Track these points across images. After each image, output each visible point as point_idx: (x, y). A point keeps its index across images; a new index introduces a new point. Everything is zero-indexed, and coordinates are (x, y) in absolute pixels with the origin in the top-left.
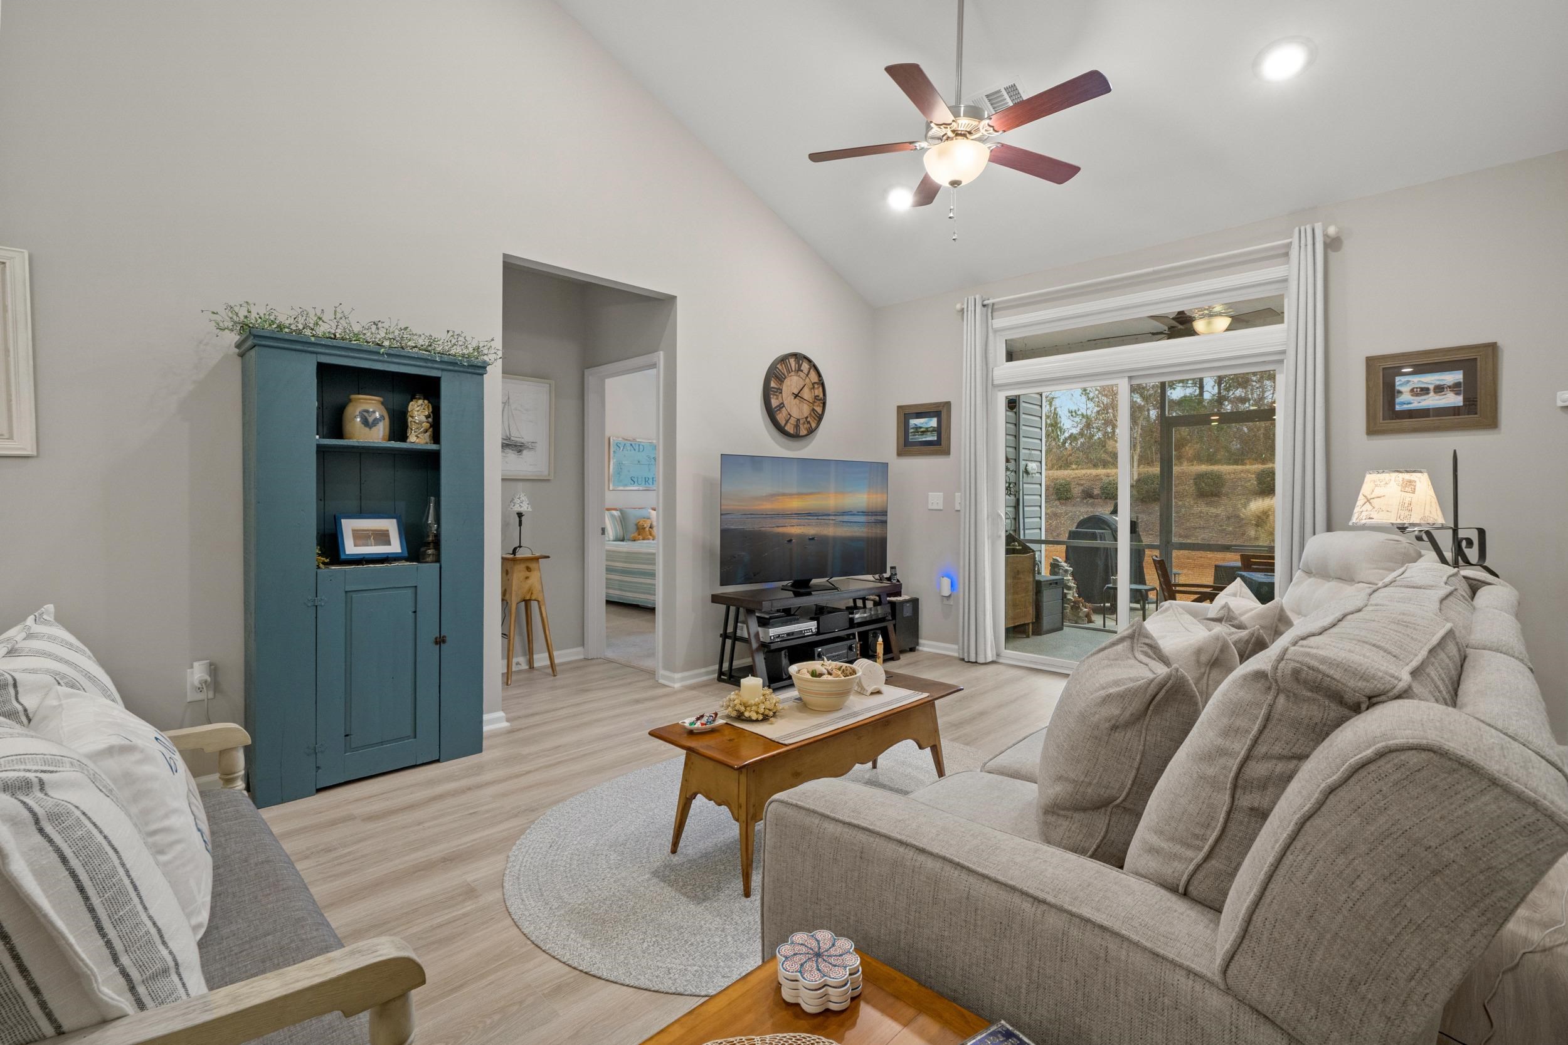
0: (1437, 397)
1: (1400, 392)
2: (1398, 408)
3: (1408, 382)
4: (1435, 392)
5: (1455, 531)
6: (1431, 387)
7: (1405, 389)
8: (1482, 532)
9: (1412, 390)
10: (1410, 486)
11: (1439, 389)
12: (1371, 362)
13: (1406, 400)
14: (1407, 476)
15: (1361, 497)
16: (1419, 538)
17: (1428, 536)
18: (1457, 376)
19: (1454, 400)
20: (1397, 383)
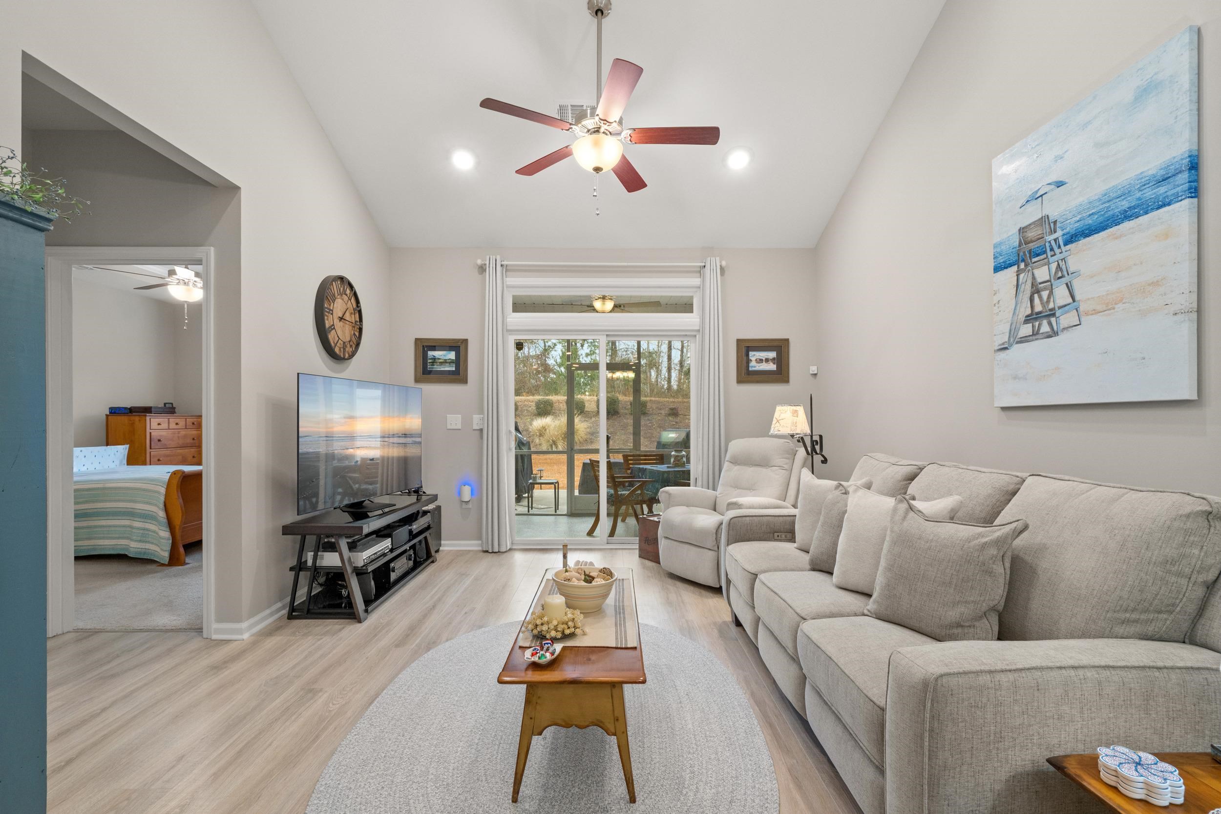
0: (766, 365)
1: (751, 360)
2: (750, 369)
3: (754, 355)
4: (765, 362)
5: (812, 436)
6: (764, 359)
7: (753, 359)
8: (821, 437)
9: (756, 360)
10: (795, 413)
11: (767, 360)
12: (739, 341)
13: (754, 366)
14: (794, 408)
15: (774, 419)
16: (799, 441)
17: (802, 440)
18: (772, 355)
19: (772, 367)
20: (750, 355)
